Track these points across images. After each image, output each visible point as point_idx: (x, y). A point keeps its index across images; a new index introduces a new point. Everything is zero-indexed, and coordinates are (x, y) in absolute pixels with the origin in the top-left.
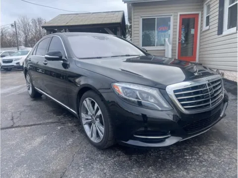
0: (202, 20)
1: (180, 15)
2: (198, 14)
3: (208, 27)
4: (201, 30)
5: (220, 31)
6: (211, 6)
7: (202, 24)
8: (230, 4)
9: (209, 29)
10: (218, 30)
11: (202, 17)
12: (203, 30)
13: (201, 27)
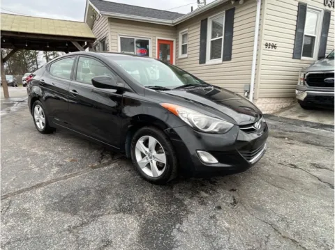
0: (177, 48)
1: (158, 40)
2: (172, 41)
3: (185, 56)
4: (177, 57)
5: (202, 60)
6: (189, 36)
7: (177, 51)
8: (212, 38)
9: (187, 58)
10: (200, 60)
11: (177, 45)
12: (179, 57)
13: (177, 54)
